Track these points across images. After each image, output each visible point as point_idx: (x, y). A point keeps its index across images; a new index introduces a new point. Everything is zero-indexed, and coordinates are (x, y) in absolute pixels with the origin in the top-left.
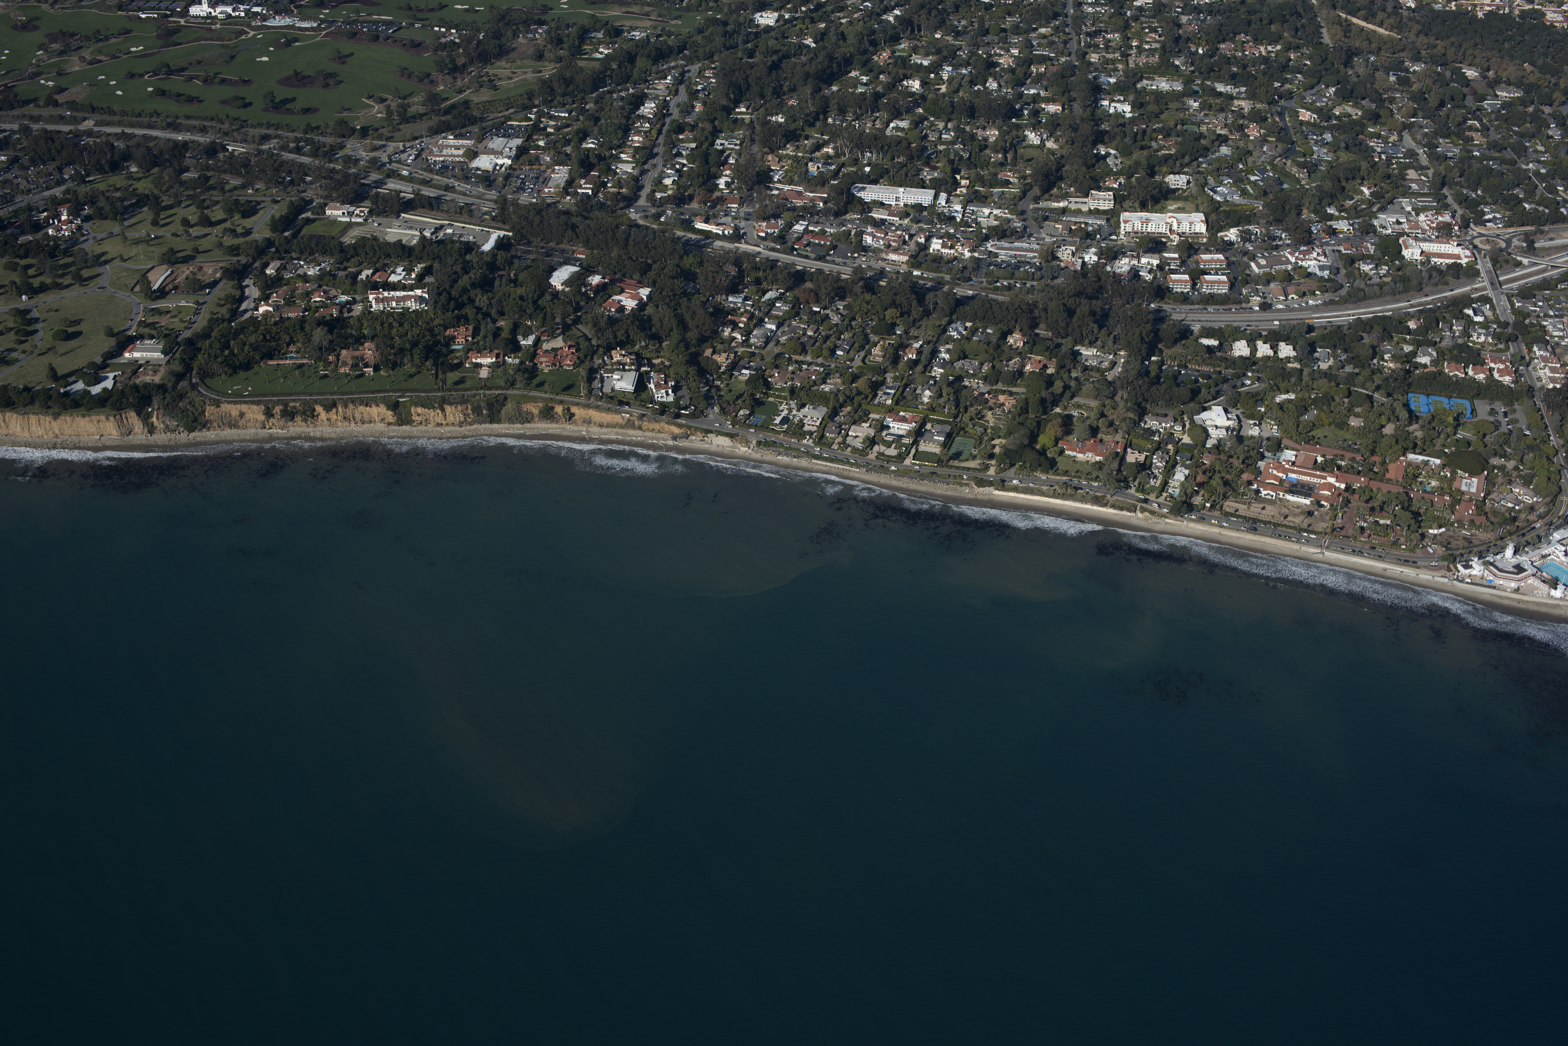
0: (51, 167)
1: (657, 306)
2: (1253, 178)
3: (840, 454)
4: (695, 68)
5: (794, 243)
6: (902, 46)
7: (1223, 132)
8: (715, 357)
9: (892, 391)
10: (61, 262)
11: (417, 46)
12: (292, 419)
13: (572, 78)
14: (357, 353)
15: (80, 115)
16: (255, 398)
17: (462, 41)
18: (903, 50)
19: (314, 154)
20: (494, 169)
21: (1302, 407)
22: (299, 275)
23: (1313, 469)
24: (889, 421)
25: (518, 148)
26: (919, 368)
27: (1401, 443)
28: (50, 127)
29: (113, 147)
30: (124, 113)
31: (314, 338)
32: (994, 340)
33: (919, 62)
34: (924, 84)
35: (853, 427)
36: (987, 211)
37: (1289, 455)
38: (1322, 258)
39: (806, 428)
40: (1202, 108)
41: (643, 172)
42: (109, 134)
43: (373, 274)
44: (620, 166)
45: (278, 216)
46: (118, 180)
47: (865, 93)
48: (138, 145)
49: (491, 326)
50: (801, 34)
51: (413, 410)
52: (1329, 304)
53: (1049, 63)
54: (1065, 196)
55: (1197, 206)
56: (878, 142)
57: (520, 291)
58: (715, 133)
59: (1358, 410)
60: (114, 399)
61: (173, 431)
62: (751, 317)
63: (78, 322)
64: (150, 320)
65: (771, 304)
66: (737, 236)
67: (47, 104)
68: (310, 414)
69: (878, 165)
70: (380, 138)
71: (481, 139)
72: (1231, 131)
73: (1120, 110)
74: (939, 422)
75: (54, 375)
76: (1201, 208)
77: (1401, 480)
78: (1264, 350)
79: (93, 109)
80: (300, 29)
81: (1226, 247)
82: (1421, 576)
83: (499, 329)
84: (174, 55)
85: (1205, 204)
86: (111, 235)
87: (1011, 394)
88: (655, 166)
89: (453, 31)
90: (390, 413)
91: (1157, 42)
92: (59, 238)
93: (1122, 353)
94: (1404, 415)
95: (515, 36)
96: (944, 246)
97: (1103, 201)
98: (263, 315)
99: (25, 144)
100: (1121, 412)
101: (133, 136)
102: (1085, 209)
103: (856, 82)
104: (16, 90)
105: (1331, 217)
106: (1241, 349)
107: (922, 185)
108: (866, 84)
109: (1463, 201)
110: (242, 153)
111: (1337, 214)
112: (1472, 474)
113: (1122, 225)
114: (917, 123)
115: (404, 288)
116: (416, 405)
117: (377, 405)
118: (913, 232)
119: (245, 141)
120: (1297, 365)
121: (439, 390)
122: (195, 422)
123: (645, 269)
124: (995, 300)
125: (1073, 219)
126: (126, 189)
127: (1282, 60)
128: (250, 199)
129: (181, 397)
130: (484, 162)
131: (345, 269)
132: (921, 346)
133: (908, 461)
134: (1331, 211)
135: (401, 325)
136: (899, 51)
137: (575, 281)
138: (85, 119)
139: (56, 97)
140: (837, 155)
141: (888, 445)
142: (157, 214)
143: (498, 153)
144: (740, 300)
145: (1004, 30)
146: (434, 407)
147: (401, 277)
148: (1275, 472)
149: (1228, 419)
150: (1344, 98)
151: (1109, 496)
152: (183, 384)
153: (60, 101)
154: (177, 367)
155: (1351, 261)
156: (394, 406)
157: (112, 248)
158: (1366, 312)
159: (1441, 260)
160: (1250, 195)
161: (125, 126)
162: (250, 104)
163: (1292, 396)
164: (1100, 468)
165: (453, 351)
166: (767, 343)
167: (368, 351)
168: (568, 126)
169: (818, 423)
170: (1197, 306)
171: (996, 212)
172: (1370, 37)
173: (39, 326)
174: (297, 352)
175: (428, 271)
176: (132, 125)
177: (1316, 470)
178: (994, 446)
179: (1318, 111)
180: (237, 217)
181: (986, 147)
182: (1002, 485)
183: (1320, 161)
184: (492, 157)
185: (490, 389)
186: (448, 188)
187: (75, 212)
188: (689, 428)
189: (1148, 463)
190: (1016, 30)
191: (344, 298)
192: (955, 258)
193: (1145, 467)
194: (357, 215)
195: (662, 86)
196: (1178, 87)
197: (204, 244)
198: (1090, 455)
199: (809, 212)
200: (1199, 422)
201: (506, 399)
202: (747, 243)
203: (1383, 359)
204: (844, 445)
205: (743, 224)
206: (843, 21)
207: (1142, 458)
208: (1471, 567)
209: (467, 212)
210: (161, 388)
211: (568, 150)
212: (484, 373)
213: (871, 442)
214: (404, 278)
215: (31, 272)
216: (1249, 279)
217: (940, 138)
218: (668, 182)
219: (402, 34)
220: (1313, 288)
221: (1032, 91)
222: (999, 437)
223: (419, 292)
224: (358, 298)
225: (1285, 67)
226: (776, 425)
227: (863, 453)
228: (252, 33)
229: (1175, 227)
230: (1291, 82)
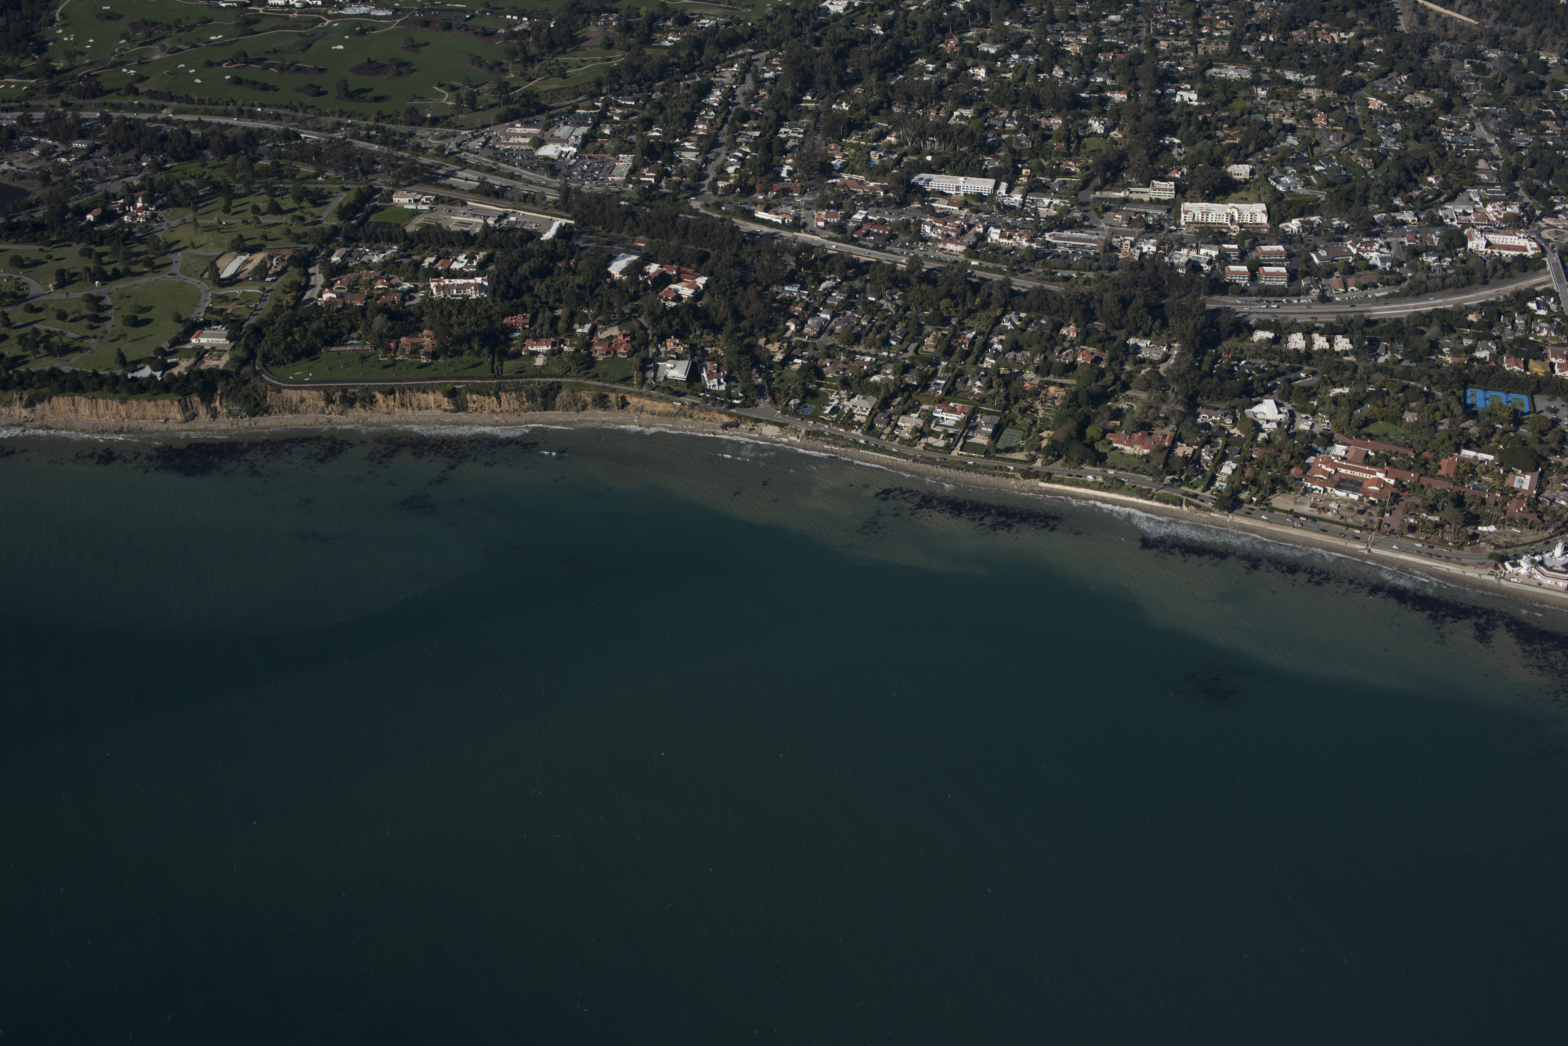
0: (131, 154)
1: (713, 296)
2: (1317, 168)
3: (887, 444)
4: (763, 56)
5: (853, 232)
6: (970, 34)
7: (1290, 121)
8: (769, 346)
9: (943, 382)
10: (135, 250)
11: (489, 34)
12: (352, 405)
13: (640, 66)
14: (415, 340)
15: (157, 103)
16: (316, 384)
17: (533, 29)
18: (970, 38)
19: (384, 143)
20: (560, 157)
21: (1356, 402)
22: (364, 263)
23: (1362, 464)
24: (939, 413)
25: (584, 136)
26: (971, 359)
27: (1455, 439)
28: (129, 115)
29: (189, 135)
30: (201, 102)
31: (374, 325)
32: (1048, 331)
33: (986, 49)
34: (989, 72)
35: (902, 417)
36: (1047, 201)
37: (1339, 450)
38: (1384, 250)
39: (857, 418)
40: (1268, 98)
41: (707, 161)
42: (187, 122)
43: (436, 261)
44: (683, 154)
45: (345, 204)
46: (194, 167)
47: (931, 81)
48: (213, 133)
49: (548, 313)
50: (870, 21)
51: (468, 397)
52: (1390, 298)
53: (1116, 50)
54: (1126, 186)
55: (1259, 196)
56: (943, 131)
57: (579, 280)
58: (780, 121)
59: (1413, 405)
60: (179, 384)
61: (235, 416)
62: (806, 307)
63: (149, 309)
64: (218, 307)
65: (828, 293)
66: (797, 225)
67: (128, 93)
68: (369, 401)
69: (939, 154)
70: (449, 125)
71: (548, 126)
72: (1298, 120)
73: (1186, 99)
74: (989, 413)
75: (122, 360)
76: (1263, 199)
77: (1452, 476)
78: (1320, 342)
79: (172, 98)
80: (375, 17)
81: (1286, 239)
82: (1467, 574)
83: (558, 318)
84: (251, 44)
85: (1268, 195)
86: (184, 222)
87: (1062, 385)
88: (718, 154)
89: (525, 19)
90: (446, 399)
91: (1228, 29)
92: (134, 225)
93: (1176, 345)
94: (1458, 409)
95: (586, 23)
96: (1001, 236)
97: (1164, 190)
98: (326, 302)
99: (105, 133)
100: (1173, 405)
101: (210, 124)
102: (1146, 198)
103: (922, 70)
104: (98, 79)
105: (1397, 209)
106: (1297, 341)
107: (984, 174)
108: (932, 73)
109: (1533, 191)
110: (314, 141)
111: (1402, 205)
112: (1525, 472)
113: (1183, 215)
114: (981, 113)
115: (465, 276)
116: (472, 393)
117: (434, 392)
118: (971, 222)
119: (319, 130)
120: (1351, 358)
121: (494, 378)
122: (258, 408)
123: (703, 258)
124: (1050, 291)
125: (1134, 209)
126: (200, 176)
127: (1354, 47)
128: (320, 186)
129: (245, 383)
130: (549, 150)
131: (410, 256)
132: (975, 337)
133: (955, 453)
134: (1397, 202)
135: (460, 312)
136: (968, 38)
137: (633, 270)
138: (163, 107)
139: (137, 85)
140: (900, 144)
141: (937, 435)
142: (229, 201)
143: (564, 141)
144: (796, 289)
145: (1074, 18)
146: (489, 395)
147: (462, 265)
148: (1324, 467)
149: (1280, 413)
150: (1415, 87)
151: (1154, 490)
152: (246, 370)
153: (141, 90)
154: (240, 353)
155: (1415, 253)
156: (452, 394)
157: (185, 235)
158: (1426, 305)
159: (1507, 252)
160: (1314, 185)
161: (203, 114)
162: (325, 93)
163: (1346, 390)
164: (1148, 462)
165: (513, 339)
166: (820, 334)
167: (427, 339)
168: (634, 114)
169: (867, 413)
170: (1254, 298)
171: (1056, 202)
172: (1445, 23)
173: (108, 313)
174: (359, 339)
175: (489, 259)
176: (209, 113)
177: (1367, 464)
178: (1042, 439)
179: (1389, 99)
180: (305, 204)
181: (1050, 137)
182: (1049, 478)
183: (1388, 151)
184: (558, 145)
185: (545, 376)
186: (512, 176)
187: (150, 200)
188: (740, 417)
189: (1195, 458)
190: (1086, 18)
191: (407, 285)
192: (1014, 248)
193: (1194, 460)
194: (423, 203)
195: (728, 74)
196: (1247, 75)
197: (275, 232)
198: (1138, 447)
199: (868, 201)
200: (1250, 416)
201: (560, 387)
202: (806, 232)
203: (1442, 353)
204: (892, 436)
205: (803, 213)
206: (913, 8)
207: (1189, 451)
208: (1519, 565)
209: (529, 200)
210: (225, 374)
211: (633, 138)
212: (539, 361)
213: (920, 433)
214: (466, 266)
215: (105, 259)
216: (1310, 271)
217: (1004, 126)
218: (731, 170)
219: (475, 22)
220: (1374, 281)
221: (1099, 80)
222: (1048, 429)
223: (479, 280)
224: (420, 285)
225: (1359, 54)
226: (826, 415)
227: (911, 443)
228: (328, 22)
229: (1236, 218)
230: (1363, 70)
